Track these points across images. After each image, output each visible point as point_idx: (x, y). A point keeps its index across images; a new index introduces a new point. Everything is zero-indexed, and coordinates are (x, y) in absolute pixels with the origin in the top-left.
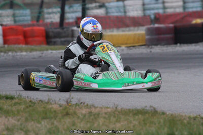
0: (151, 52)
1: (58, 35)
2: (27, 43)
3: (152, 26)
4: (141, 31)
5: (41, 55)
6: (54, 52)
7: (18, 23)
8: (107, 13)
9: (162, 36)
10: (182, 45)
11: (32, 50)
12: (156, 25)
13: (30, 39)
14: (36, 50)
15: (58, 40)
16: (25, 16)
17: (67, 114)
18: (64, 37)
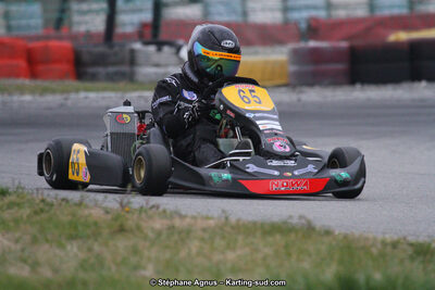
0: (299, 100)
1: (101, 60)
2: (33, 75)
3: (302, 45)
4: (279, 55)
5: (63, 101)
6: (92, 95)
7: (15, 33)
8: (206, 14)
9: (324, 67)
10: (366, 87)
11: (44, 91)
12: (312, 44)
13: (41, 68)
14: (53, 92)
15: (101, 70)
16: (31, 17)
17: (122, 230)
18: (114, 64)
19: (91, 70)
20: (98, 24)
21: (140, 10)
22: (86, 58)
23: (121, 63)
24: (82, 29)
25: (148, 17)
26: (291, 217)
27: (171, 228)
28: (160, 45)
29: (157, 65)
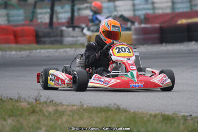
1: (47, 35)
2: (17, 42)
5: (29, 54)
6: (43, 51)
9: (148, 36)
10: (167, 45)
11: (21, 50)
12: (143, 26)
13: (20, 39)
14: (25, 50)
15: (47, 39)
17: (34, 112)
18: (53, 36)
19: (43, 39)
20: (46, 19)
21: (65, 12)
22: (41, 34)
23: (57, 36)
24: (39, 21)
25: (68, 15)
26: (110, 104)
27: (56, 111)
28: (74, 27)
29: (73, 37)
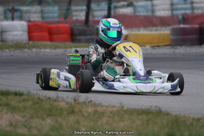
0: (174, 52)
1: (83, 33)
2: (51, 40)
3: (177, 26)
5: (64, 52)
7: (45, 20)
8: (135, 12)
11: (56, 47)
12: (182, 26)
14: (60, 48)
15: (83, 38)
17: (73, 112)
19: (78, 38)
20: (82, 16)
22: (76, 32)
23: (92, 34)
24: (74, 18)
26: (151, 107)
27: (96, 112)
